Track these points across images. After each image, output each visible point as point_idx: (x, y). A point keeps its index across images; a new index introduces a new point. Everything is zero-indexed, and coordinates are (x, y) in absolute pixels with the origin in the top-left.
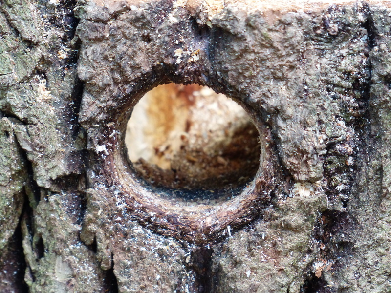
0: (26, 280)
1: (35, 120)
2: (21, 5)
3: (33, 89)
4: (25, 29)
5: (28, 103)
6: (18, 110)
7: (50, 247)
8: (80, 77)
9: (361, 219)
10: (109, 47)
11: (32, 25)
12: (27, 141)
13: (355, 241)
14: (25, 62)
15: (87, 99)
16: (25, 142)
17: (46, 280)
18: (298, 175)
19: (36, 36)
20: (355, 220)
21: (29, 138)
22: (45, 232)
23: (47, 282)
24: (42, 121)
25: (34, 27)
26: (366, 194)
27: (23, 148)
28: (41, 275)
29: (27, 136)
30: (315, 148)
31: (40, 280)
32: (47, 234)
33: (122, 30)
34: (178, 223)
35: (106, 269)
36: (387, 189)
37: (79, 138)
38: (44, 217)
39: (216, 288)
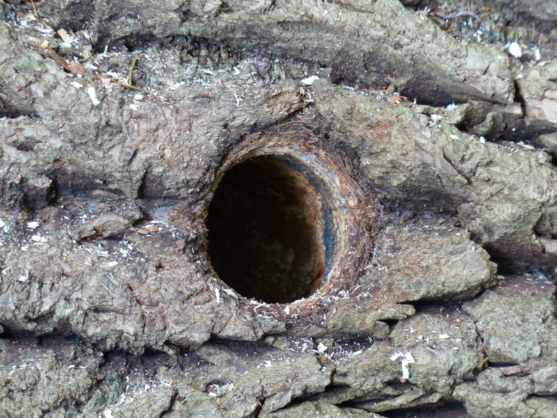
0: (435, 401)
1: (258, 389)
2: (133, 411)
3: (225, 394)
4: (159, 403)
5: (239, 397)
6: (248, 408)
7: (395, 370)
8: (206, 339)
9: (338, 46)
10: (171, 306)
11: (155, 396)
12: (281, 396)
13: (362, 51)
14: (196, 403)
15: (229, 332)
16: (283, 399)
17: (432, 375)
18: (294, 104)
19: (167, 391)
20: (339, 53)
21: (278, 395)
22: (381, 377)
23: (434, 372)
24: (259, 381)
25: (157, 394)
26: (310, 42)
27: (289, 400)
28: (427, 381)
29: (276, 396)
30: (263, 87)
31: (433, 381)
32: (381, 375)
33: (151, 293)
34: (357, 235)
35: (414, 310)
36: (302, 16)
37: (273, 343)
38: (364, 379)
39: (424, 192)
